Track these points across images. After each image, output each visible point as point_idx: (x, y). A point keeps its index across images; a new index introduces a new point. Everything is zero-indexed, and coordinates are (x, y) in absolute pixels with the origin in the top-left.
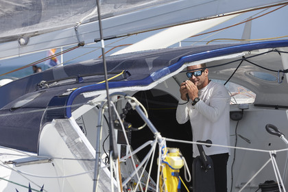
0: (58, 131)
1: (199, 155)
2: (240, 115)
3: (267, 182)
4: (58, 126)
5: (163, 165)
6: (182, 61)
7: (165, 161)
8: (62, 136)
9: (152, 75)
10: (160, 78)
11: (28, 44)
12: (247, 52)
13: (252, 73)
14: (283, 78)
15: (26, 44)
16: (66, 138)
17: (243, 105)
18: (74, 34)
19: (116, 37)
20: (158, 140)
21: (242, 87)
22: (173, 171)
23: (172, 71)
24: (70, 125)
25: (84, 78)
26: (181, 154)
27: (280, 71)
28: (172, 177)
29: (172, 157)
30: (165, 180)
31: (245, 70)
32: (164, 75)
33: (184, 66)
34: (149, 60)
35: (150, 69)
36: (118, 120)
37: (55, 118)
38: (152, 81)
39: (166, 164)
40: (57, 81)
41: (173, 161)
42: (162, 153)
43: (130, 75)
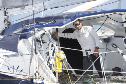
0: (24, 43)
1: (86, 55)
2: (108, 40)
3: (116, 67)
4: (24, 42)
5: (56, 57)
6: (76, 17)
7: (57, 55)
8: (25, 46)
9: (64, 22)
10: (67, 23)
11: (25, 9)
12: (104, 14)
13: (112, 23)
14: (122, 25)
15: (23, 9)
16: (27, 46)
17: (109, 36)
18: (43, 5)
19: (59, 7)
20: (55, 47)
21: (109, 29)
22: (61, 60)
23: (72, 21)
24: (29, 41)
25: (40, 23)
26: (64, 53)
27: (122, 22)
28: (60, 62)
29: (60, 54)
30: (57, 63)
31: (109, 22)
32: (69, 22)
33: (77, 19)
34: (64, 16)
35: (64, 19)
36: (40, 39)
37: (23, 38)
38: (64, 25)
39: (58, 57)
40: (30, 24)
41: (60, 56)
42: (56, 52)
43: (56, 22)
